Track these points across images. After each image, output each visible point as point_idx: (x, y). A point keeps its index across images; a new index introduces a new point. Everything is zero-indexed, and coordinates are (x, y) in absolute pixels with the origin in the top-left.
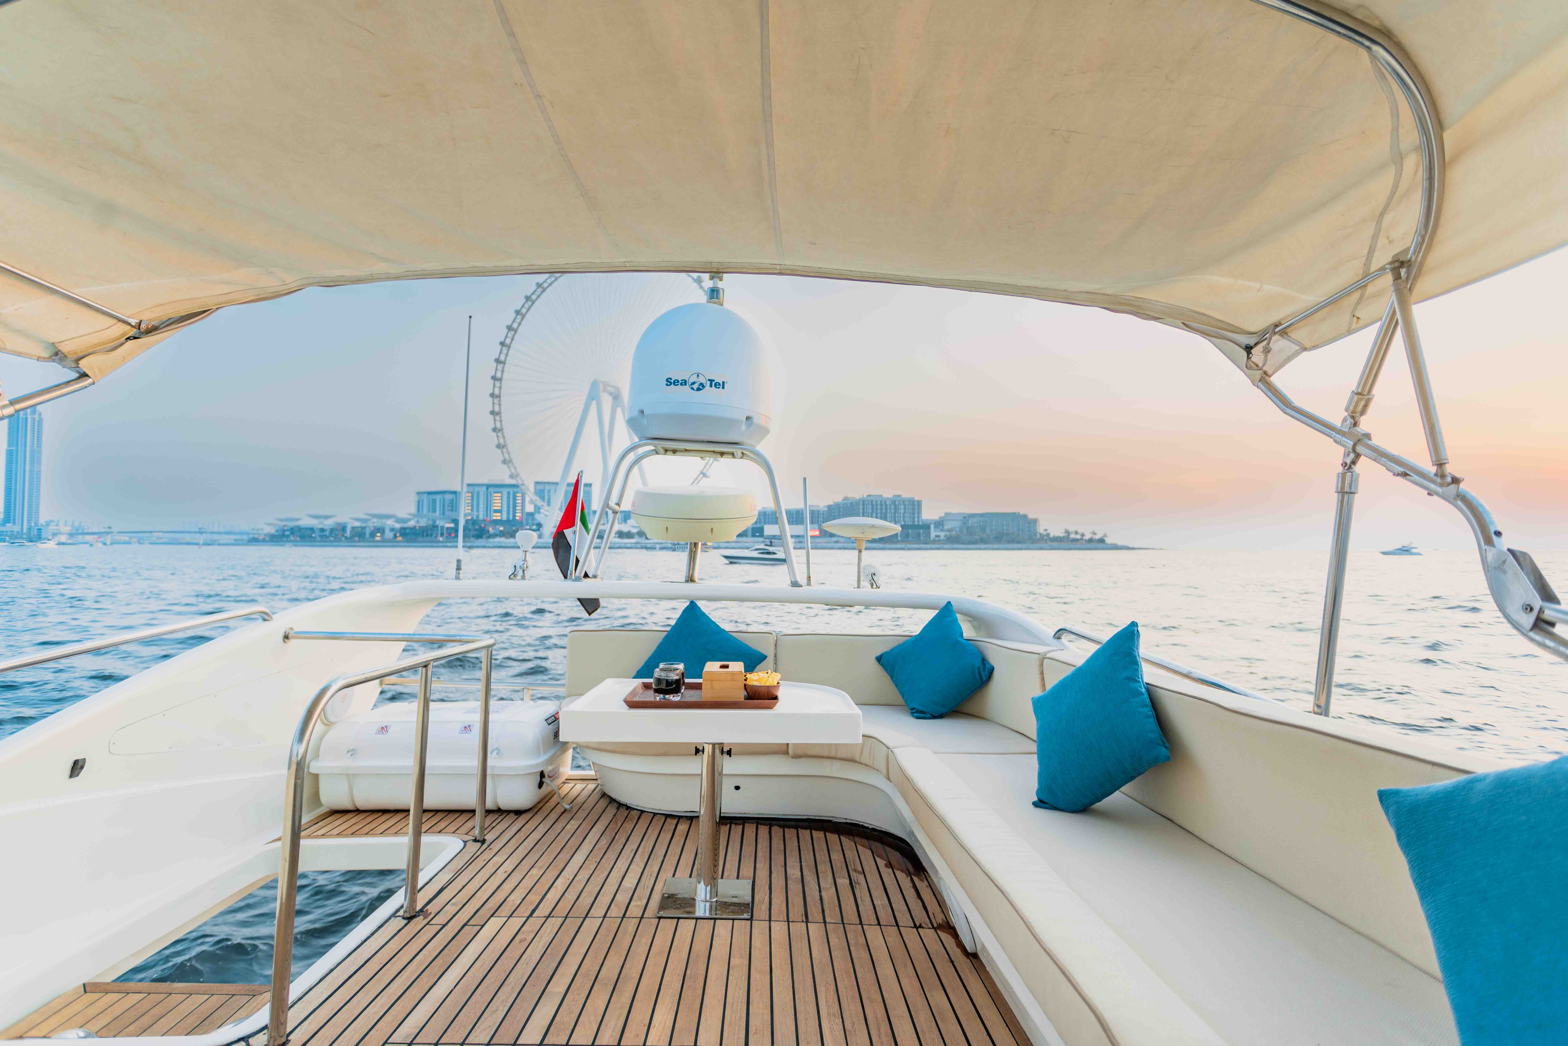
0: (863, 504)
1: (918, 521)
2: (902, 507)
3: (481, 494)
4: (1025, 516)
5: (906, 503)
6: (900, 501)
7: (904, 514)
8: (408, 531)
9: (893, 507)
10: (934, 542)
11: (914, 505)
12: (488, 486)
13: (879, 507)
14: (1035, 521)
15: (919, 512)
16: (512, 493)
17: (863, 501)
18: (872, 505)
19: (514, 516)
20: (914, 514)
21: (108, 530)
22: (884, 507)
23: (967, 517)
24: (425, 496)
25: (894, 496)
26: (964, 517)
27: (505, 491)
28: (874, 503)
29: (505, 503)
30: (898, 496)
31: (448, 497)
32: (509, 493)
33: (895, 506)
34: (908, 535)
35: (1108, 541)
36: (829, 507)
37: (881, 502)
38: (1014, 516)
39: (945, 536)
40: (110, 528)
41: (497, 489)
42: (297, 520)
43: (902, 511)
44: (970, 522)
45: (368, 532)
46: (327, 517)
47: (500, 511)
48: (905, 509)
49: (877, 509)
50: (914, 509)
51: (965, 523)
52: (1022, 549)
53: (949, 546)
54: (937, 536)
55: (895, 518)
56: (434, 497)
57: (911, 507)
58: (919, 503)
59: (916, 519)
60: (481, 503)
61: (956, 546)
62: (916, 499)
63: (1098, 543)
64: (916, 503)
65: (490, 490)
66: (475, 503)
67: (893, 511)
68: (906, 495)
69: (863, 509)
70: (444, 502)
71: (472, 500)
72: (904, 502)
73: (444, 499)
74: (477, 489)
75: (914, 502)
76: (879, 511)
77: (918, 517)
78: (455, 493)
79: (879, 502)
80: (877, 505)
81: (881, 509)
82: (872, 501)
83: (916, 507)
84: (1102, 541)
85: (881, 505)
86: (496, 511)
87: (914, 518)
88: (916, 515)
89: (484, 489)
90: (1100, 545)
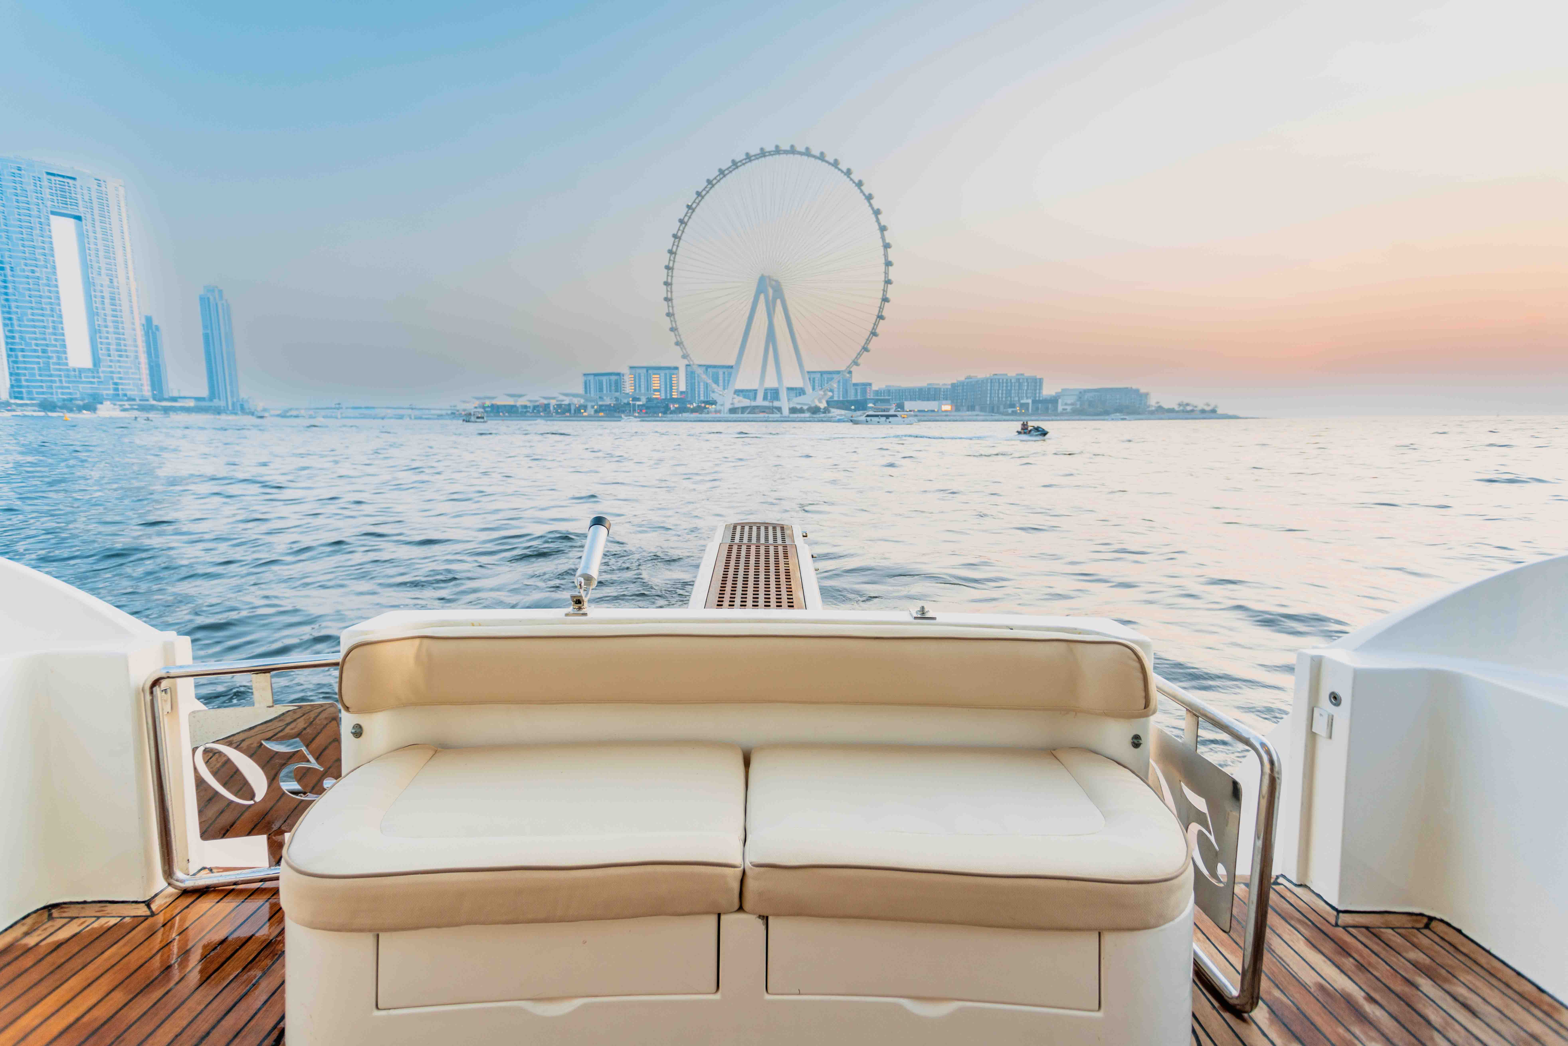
0: (991, 382)
1: (1039, 397)
2: (1026, 384)
3: (642, 375)
4: (1137, 391)
5: (1029, 381)
6: (1023, 379)
7: (1027, 390)
8: (603, 408)
9: (1017, 384)
10: (1062, 414)
11: (1036, 383)
12: (648, 369)
13: (1005, 385)
14: (1147, 394)
15: (1041, 388)
16: (668, 375)
17: (991, 380)
18: (999, 383)
19: (671, 395)
20: (1035, 390)
21: (337, 406)
22: (1009, 384)
23: (1082, 393)
24: (591, 378)
25: (1017, 375)
26: (1080, 392)
27: (662, 373)
28: (1001, 381)
29: (663, 383)
30: (1022, 374)
31: (614, 378)
32: (666, 374)
33: (1019, 383)
34: (1037, 409)
35: (1220, 411)
36: (953, 385)
37: (1007, 380)
38: (1127, 391)
39: (1071, 409)
40: (339, 404)
41: (656, 371)
42: (493, 398)
43: (1026, 388)
44: (1086, 397)
45: (573, 408)
46: (520, 396)
47: (659, 391)
48: (1028, 386)
49: (1003, 387)
50: (1036, 386)
51: (1080, 398)
52: (1142, 419)
53: (1077, 417)
54: (1064, 409)
55: (1018, 393)
56: (600, 378)
57: (1033, 384)
58: (1041, 380)
59: (1037, 395)
60: (642, 383)
61: (1083, 417)
62: (1038, 377)
63: (1211, 414)
64: (1038, 381)
65: (650, 372)
66: (637, 383)
67: (1017, 388)
68: (1028, 373)
69: (991, 386)
70: (610, 384)
71: (635, 380)
72: (1027, 379)
73: (610, 380)
74: (638, 371)
75: (1036, 379)
76: (1004, 388)
77: (1039, 393)
78: (618, 374)
79: (1005, 380)
80: (1003, 383)
81: (1007, 387)
82: (999, 380)
83: (1038, 384)
84: (1214, 411)
85: (1007, 383)
86: (655, 390)
87: (1036, 394)
88: (1038, 391)
89: (645, 370)
90: (1213, 415)
